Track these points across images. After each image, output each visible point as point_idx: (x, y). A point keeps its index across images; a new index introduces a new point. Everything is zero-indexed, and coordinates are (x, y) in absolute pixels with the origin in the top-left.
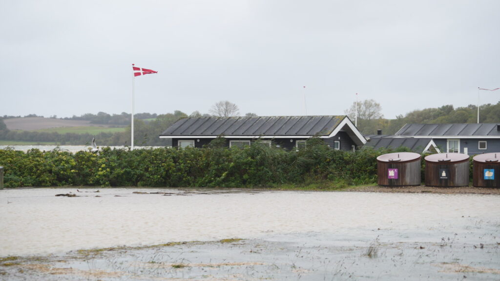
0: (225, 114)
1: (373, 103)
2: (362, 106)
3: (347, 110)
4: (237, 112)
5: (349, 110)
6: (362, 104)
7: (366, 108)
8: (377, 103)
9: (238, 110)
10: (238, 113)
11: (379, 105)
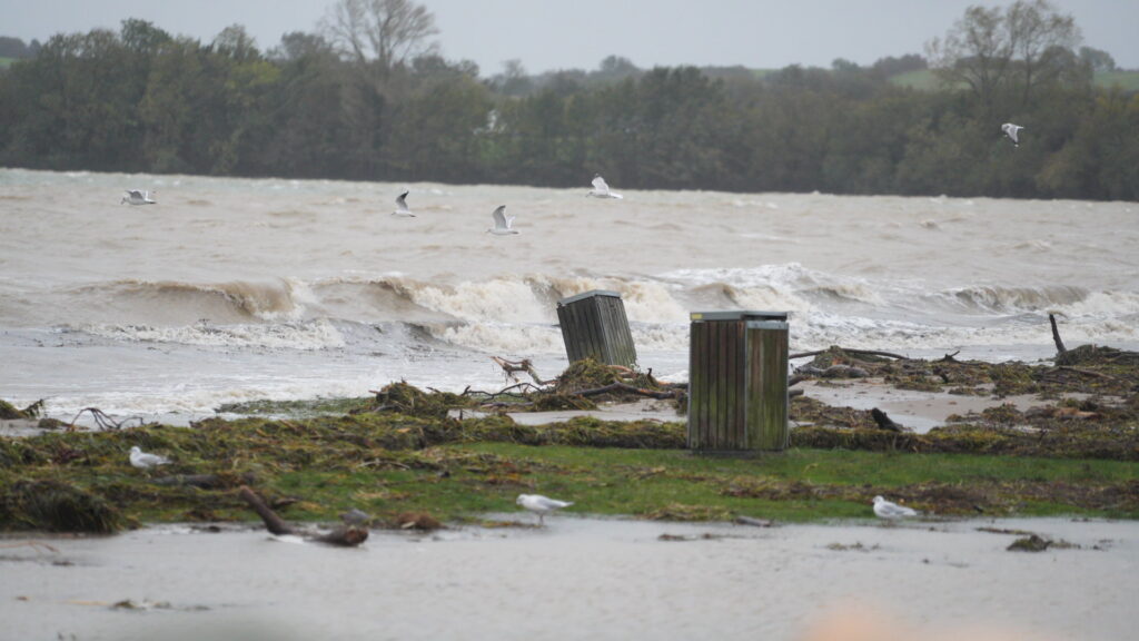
0: (380, 48)
1: (1045, 15)
2: (1000, 26)
3: (935, 44)
4: (429, 40)
5: (942, 45)
6: (1001, 19)
7: (1015, 35)
8: (1063, 13)
9: (436, 32)
10: (434, 46)
11: (1069, 23)
